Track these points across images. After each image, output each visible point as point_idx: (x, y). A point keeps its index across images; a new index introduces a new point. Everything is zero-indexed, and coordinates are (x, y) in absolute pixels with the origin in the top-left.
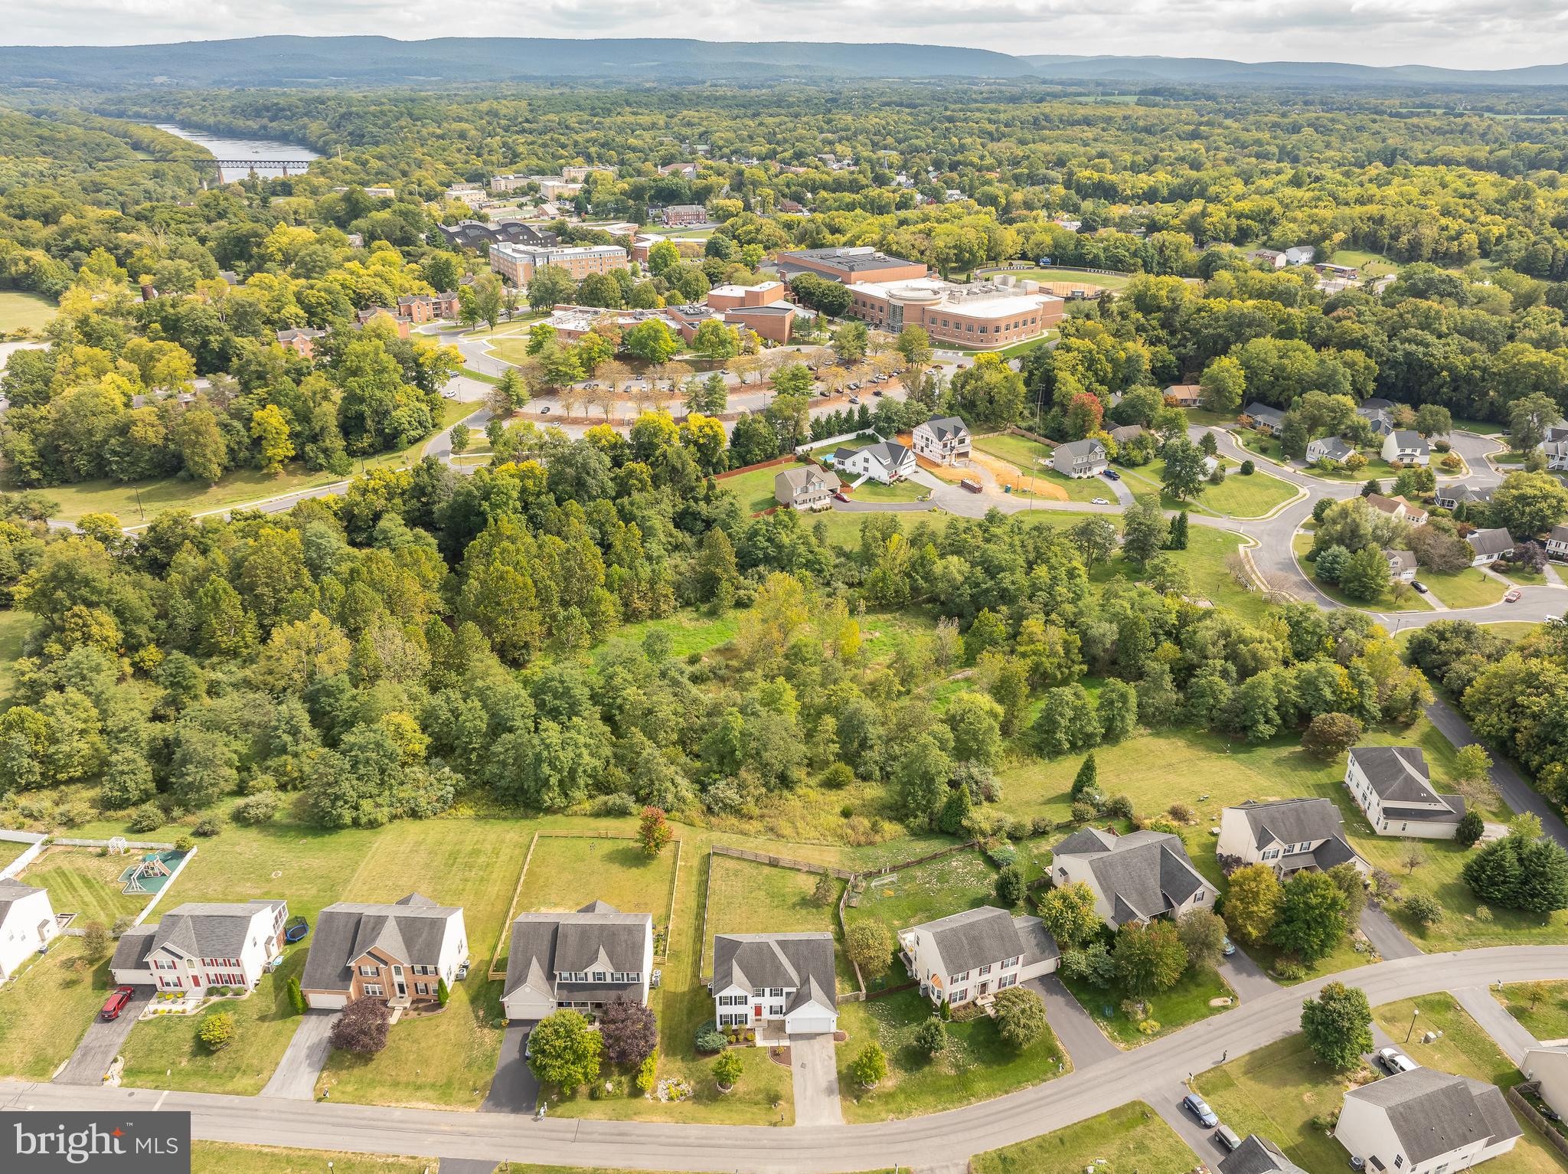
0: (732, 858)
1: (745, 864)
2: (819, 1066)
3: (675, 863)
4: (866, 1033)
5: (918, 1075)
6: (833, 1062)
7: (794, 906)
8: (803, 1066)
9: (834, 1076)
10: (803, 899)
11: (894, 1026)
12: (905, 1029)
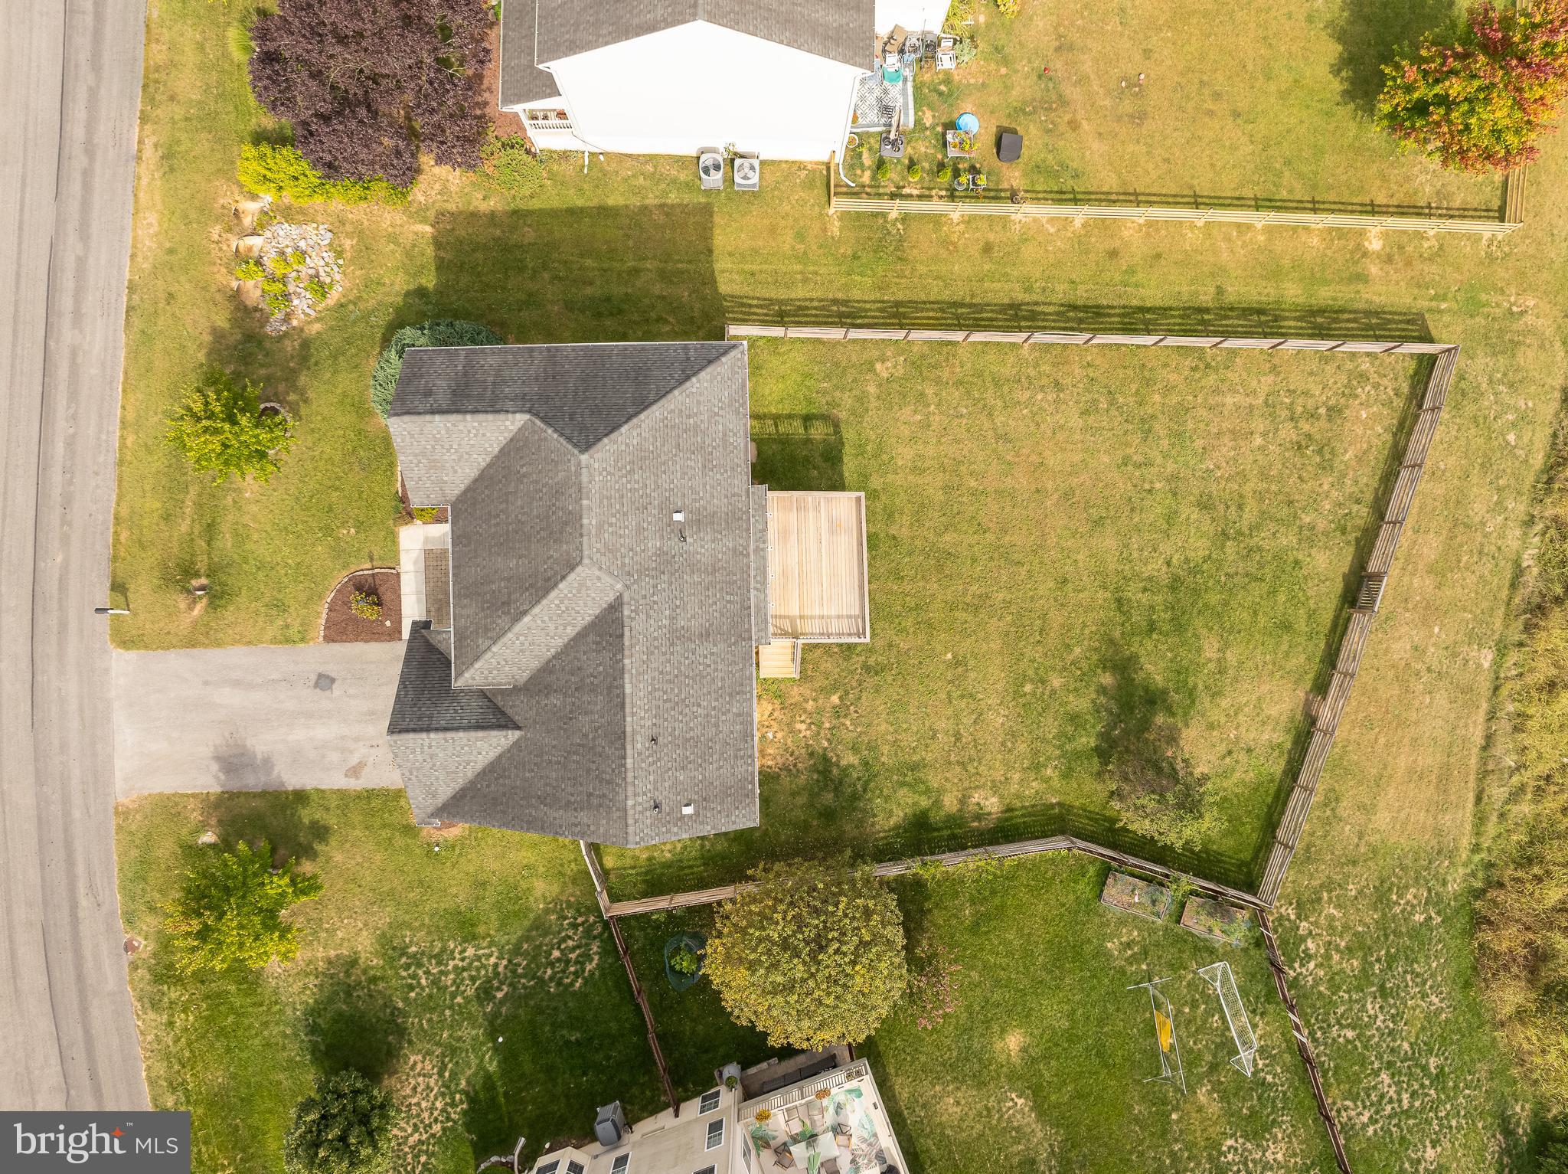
0: (1405, 427)
1: (1367, 480)
2: (324, 732)
3: (1372, 209)
4: (459, 895)
5: (293, 1051)
6: (336, 781)
7: (1123, 666)
8: (324, 681)
9: (292, 780)
10: (1154, 699)
11: (485, 993)
12: (469, 1032)
